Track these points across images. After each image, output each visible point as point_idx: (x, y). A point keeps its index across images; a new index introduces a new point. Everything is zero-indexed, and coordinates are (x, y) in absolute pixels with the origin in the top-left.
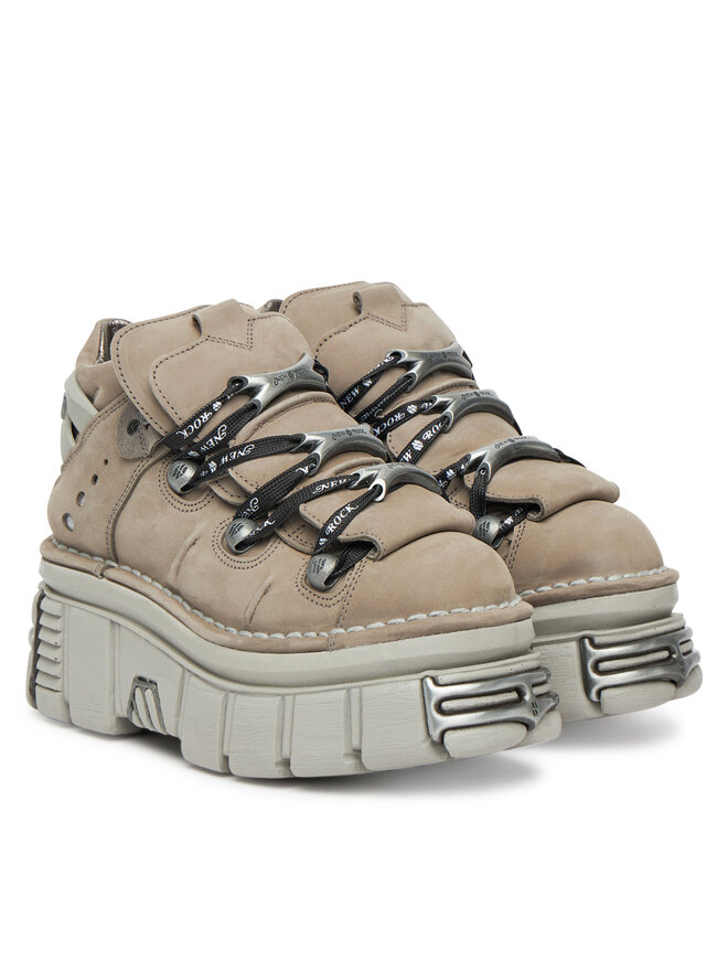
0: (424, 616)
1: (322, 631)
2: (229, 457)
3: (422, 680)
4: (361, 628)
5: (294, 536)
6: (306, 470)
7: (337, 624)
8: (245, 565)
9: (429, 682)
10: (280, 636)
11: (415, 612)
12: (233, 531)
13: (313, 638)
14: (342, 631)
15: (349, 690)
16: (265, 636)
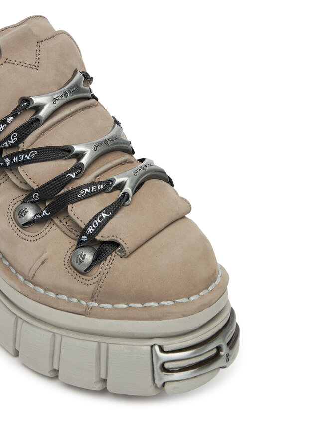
0: (156, 304)
1: (82, 299)
2: (19, 158)
3: (152, 347)
4: (109, 306)
5: (64, 222)
6: (73, 176)
7: (92, 299)
8: (30, 239)
9: (157, 348)
10: (52, 295)
11: (149, 301)
12: (22, 213)
13: (75, 304)
14: (96, 304)
15: (99, 343)
16: (42, 291)
